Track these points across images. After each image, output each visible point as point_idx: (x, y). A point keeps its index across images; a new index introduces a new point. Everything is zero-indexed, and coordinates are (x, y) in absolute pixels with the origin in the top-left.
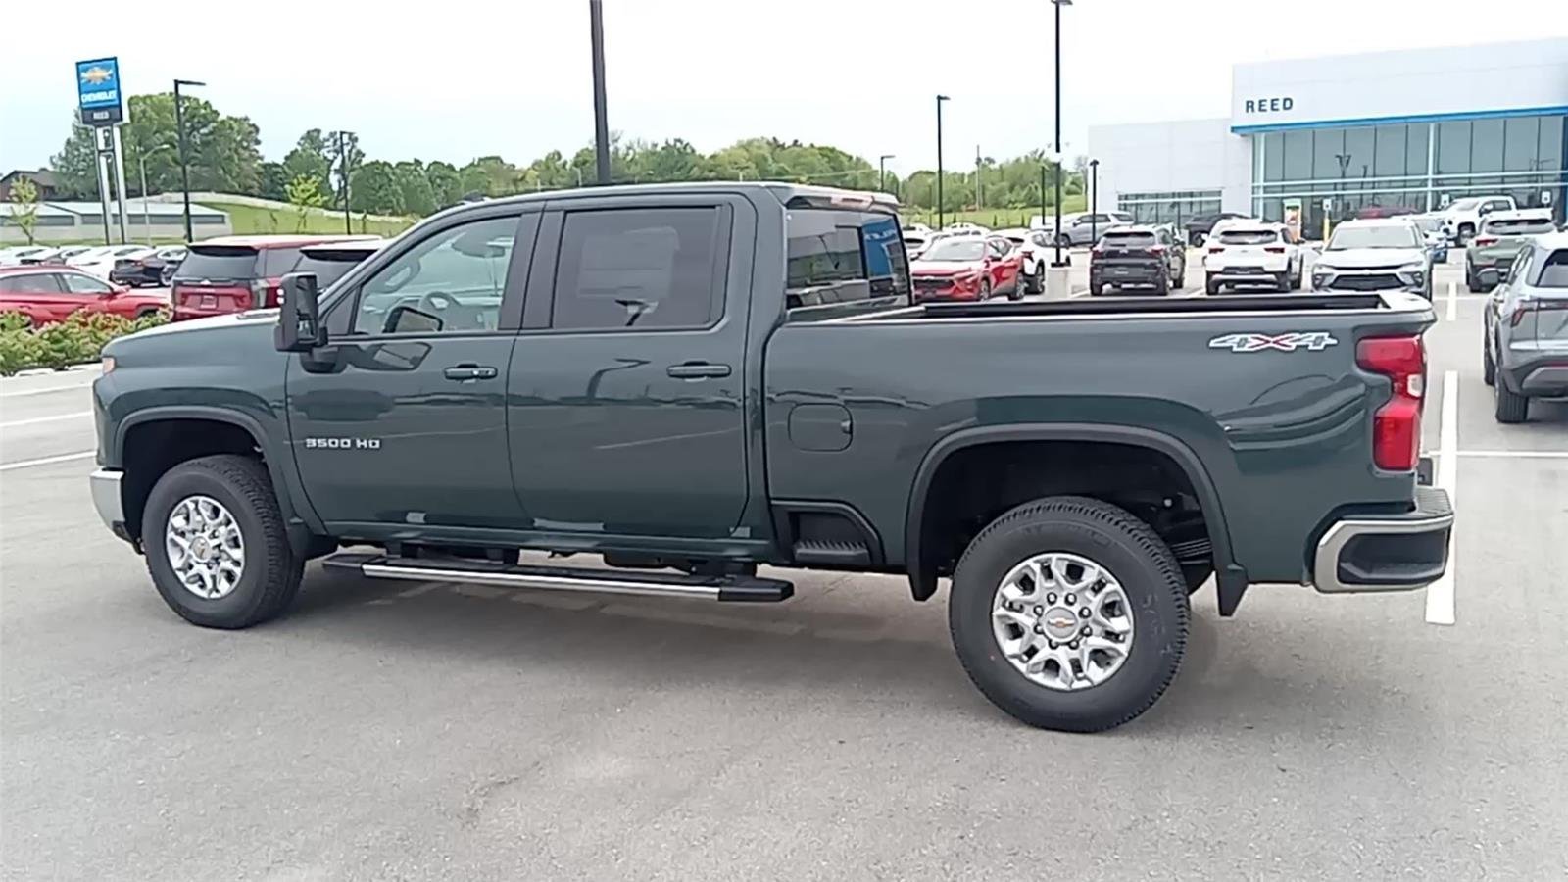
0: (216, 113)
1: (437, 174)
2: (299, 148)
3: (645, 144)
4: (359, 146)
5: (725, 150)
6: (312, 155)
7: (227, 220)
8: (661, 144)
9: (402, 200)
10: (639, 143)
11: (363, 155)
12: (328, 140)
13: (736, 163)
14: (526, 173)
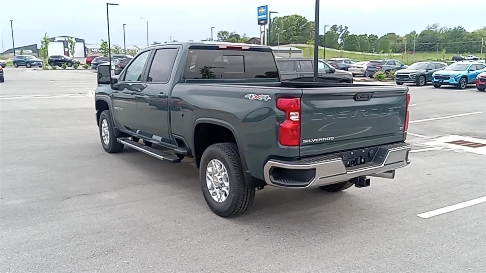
0: (307, 20)
1: (372, 39)
2: (330, 30)
3: (447, 28)
4: (348, 30)
5: (478, 30)
6: (333, 33)
7: (302, 52)
8: (453, 28)
9: (359, 47)
10: (445, 28)
11: (349, 33)
12: (339, 28)
13: (482, 35)
14: (403, 38)
